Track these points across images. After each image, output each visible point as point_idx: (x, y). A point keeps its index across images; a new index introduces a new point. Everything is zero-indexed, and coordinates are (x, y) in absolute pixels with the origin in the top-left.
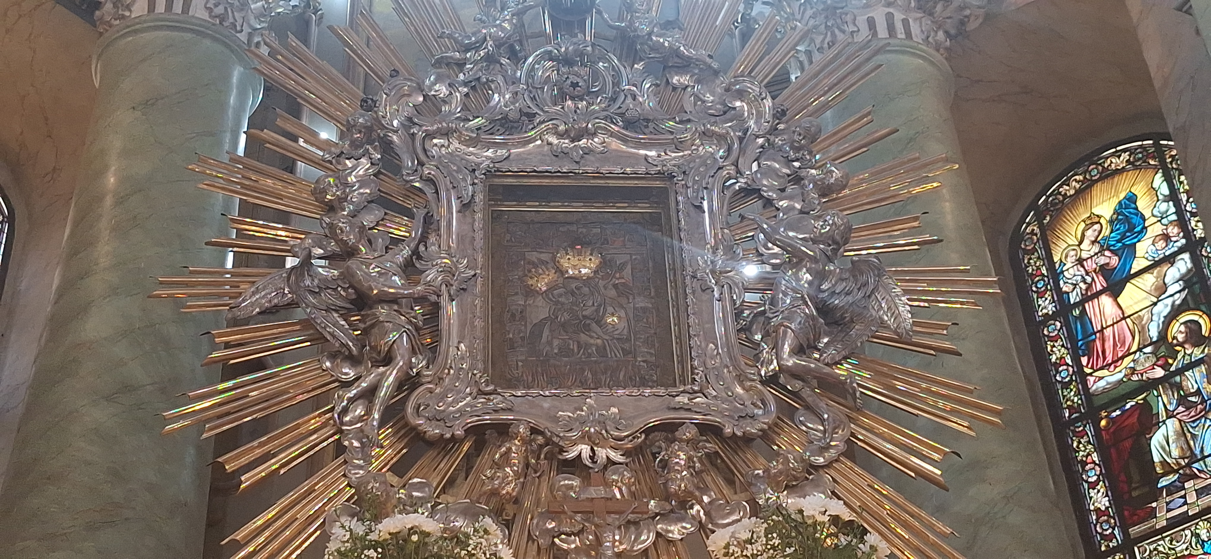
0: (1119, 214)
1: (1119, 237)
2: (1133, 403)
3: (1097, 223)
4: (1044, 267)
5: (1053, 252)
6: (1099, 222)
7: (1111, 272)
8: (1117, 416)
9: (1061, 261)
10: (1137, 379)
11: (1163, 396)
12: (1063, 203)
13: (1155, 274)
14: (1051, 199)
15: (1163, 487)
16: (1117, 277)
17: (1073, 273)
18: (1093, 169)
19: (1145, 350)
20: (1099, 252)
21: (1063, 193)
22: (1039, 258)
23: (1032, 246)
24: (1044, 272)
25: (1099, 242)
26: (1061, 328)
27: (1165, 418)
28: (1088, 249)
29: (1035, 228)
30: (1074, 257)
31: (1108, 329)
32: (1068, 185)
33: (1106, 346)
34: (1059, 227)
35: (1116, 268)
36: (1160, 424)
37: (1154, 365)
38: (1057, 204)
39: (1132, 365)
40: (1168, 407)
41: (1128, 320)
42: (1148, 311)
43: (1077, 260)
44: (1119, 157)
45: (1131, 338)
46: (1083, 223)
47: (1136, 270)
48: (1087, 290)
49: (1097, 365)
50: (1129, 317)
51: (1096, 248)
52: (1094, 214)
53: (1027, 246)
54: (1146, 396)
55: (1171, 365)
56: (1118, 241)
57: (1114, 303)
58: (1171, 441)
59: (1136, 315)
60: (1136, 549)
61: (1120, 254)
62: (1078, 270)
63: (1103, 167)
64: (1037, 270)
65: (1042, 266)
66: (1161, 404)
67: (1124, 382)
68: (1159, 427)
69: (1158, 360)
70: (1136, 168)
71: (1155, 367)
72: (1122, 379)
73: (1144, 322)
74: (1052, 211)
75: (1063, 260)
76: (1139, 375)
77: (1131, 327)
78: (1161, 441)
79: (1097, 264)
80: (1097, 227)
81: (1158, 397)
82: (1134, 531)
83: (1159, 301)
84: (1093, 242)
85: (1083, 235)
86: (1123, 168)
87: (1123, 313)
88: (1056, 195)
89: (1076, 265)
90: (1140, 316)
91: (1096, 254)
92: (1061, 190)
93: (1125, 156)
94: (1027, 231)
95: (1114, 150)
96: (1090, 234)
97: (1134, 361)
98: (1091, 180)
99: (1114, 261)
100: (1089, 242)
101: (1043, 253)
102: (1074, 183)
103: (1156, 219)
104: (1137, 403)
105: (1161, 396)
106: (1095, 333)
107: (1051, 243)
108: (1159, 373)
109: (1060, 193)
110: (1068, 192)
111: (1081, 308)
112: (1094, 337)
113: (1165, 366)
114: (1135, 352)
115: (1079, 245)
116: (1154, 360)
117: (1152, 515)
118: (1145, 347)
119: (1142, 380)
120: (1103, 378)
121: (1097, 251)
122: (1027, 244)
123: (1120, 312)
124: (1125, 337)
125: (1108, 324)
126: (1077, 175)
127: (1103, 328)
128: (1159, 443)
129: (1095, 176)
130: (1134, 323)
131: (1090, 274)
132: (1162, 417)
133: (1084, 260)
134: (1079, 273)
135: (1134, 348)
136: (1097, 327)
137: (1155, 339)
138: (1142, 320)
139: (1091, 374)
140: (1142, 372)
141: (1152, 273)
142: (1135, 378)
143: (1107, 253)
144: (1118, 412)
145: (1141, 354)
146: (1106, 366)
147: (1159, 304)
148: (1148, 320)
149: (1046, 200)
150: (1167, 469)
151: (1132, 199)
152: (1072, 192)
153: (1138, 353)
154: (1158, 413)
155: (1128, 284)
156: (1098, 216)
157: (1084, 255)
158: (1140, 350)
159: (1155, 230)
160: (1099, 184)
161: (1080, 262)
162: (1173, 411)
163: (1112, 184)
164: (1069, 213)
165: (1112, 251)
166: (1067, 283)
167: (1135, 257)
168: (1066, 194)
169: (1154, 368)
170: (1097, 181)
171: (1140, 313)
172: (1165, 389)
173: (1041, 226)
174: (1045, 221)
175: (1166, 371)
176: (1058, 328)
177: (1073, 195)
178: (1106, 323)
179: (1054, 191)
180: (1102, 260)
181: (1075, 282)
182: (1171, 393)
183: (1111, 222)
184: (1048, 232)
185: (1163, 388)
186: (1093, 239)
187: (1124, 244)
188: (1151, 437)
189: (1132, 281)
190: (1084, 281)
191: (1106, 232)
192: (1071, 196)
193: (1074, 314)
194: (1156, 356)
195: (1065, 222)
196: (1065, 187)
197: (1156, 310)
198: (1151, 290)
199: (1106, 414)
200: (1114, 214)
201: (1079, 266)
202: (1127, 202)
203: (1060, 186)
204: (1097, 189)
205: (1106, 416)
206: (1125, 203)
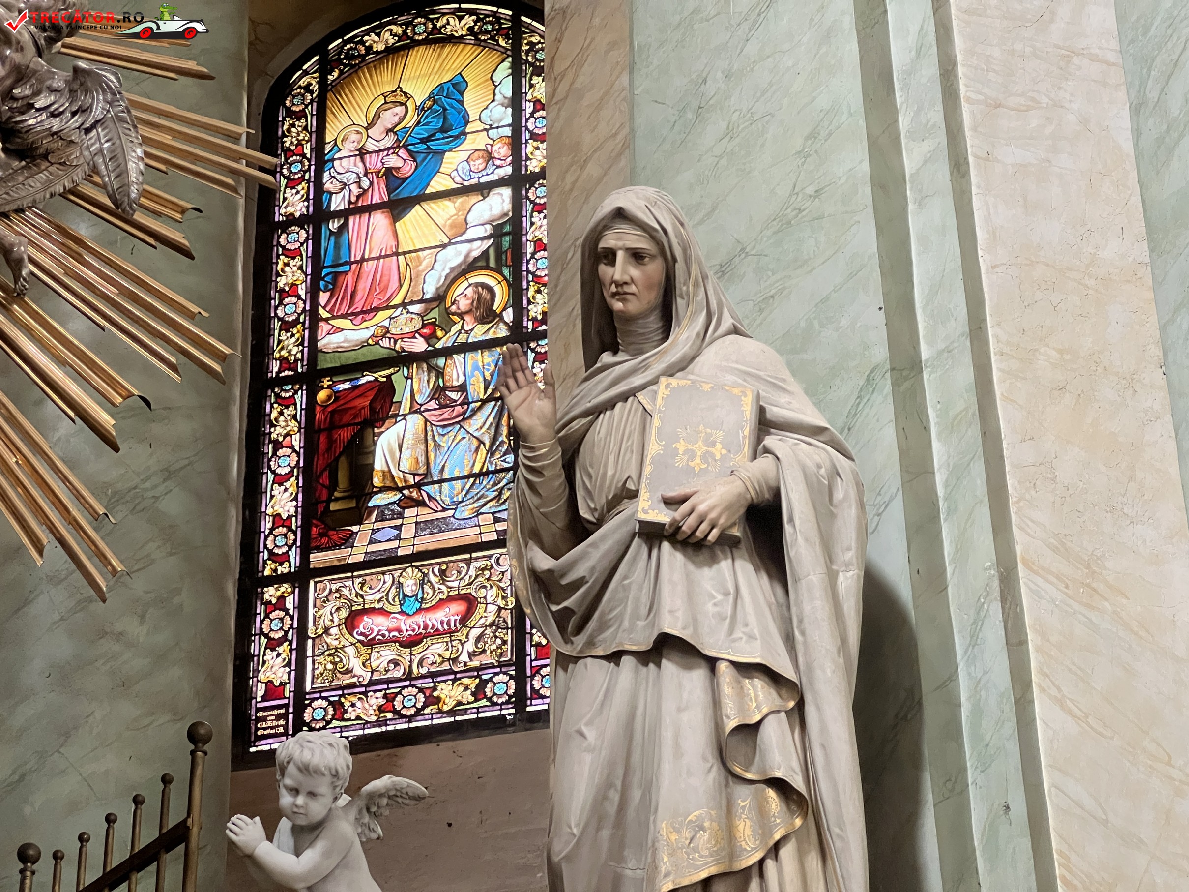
0: (435, 102)
1: (426, 135)
2: (371, 378)
3: (401, 104)
4: (309, 144)
5: (327, 125)
6: (404, 104)
7: (400, 181)
8: (345, 390)
9: (336, 144)
10: (388, 346)
11: (414, 380)
12: (363, 60)
13: (457, 204)
14: (348, 46)
15: (374, 507)
16: (405, 192)
17: (346, 167)
18: (420, 23)
19: (412, 308)
20: (391, 148)
21: (367, 44)
22: (305, 128)
23: (302, 107)
24: (307, 152)
25: (395, 133)
26: (307, 239)
27: (407, 412)
28: (379, 139)
29: (314, 83)
30: (355, 144)
31: (370, 262)
32: (378, 35)
33: (360, 286)
34: (347, 91)
35: (407, 178)
36: (399, 418)
37: (416, 332)
38: (354, 57)
39: (386, 323)
40: (417, 397)
41: (401, 258)
42: (431, 254)
43: (357, 150)
44: (461, 18)
45: (397, 284)
46: (382, 97)
47: (434, 191)
48: (358, 197)
49: (339, 309)
50: (404, 253)
51: (389, 141)
52: (401, 91)
53: (294, 104)
54: (393, 374)
55: (440, 339)
56: (423, 141)
57: (390, 228)
58: (405, 446)
59: (414, 255)
60: (312, 583)
61: (419, 160)
62: (355, 165)
63: (435, 26)
64: (297, 145)
65: (307, 141)
66: (408, 389)
67: (369, 345)
68: (396, 423)
69: (424, 326)
70: (478, 43)
71: (417, 335)
72: (367, 341)
73: (421, 268)
74: (345, 66)
75: (339, 142)
76: (392, 340)
77: (402, 270)
78: (392, 441)
79: (383, 163)
80: (400, 110)
81: (407, 378)
82: (317, 559)
83: (450, 244)
84: (389, 131)
85: (377, 116)
86: (462, 36)
87: (397, 247)
88: (357, 43)
89: (356, 156)
90: (418, 257)
91: (388, 149)
92: (366, 38)
93: (469, 20)
94: (301, 83)
95: (457, 6)
96: (389, 118)
97: (391, 318)
98: (412, 39)
99: (408, 168)
100: (382, 129)
101: (314, 123)
102: (387, 34)
103: (482, 127)
104: (376, 379)
105: (412, 379)
106: (350, 263)
107: (328, 111)
108: (419, 345)
109: (362, 43)
110: (375, 45)
111: (342, 222)
112: (347, 268)
113: (430, 338)
114: (396, 307)
115: (367, 129)
116: (419, 326)
117: (348, 541)
118: (412, 303)
119: (394, 350)
120: (343, 330)
121: (389, 145)
122: (295, 101)
123: (394, 244)
124: (389, 281)
125: (372, 256)
126: (395, 24)
127: (363, 260)
128: (389, 444)
129: (420, 34)
130: (407, 264)
131: (370, 175)
132: (404, 410)
133: (368, 152)
134: (355, 169)
135: (397, 300)
136: (356, 255)
137: (428, 296)
138: (420, 265)
139: (326, 320)
140: (396, 337)
141: (455, 203)
142: (385, 343)
143: (402, 153)
144: (347, 385)
145: (404, 311)
146: (352, 314)
147: (449, 248)
148: (427, 267)
149: (341, 47)
150: (388, 483)
151: (458, 86)
152: (381, 47)
153: (401, 309)
154: (401, 402)
155: (417, 207)
156: (405, 94)
157: (371, 146)
158: (404, 305)
159: (475, 141)
160: (422, 48)
161: (362, 153)
162: (421, 405)
163: (439, 55)
164: (368, 75)
165: (410, 153)
166: (334, 177)
167: (438, 171)
168: (371, 47)
169: (414, 337)
170: (419, 43)
171: (420, 253)
172: (420, 371)
173: (322, 82)
174: (330, 77)
175: (429, 346)
176: (302, 240)
177: (381, 52)
178: (370, 254)
179: (356, 36)
180: (393, 161)
181: (345, 181)
182: (426, 378)
183: (421, 109)
184: (330, 95)
185: (417, 368)
186: (390, 127)
187: (428, 148)
188: (382, 433)
189: (424, 205)
190: (359, 183)
191: (411, 120)
192: (377, 53)
193: (331, 226)
194: (423, 321)
195: (357, 88)
196: (373, 35)
197: (443, 254)
198: (445, 226)
199: (330, 383)
200: (429, 98)
201: (358, 158)
202: (451, 87)
203: (367, 33)
204: (417, 56)
205: (329, 387)
206: (448, 88)
